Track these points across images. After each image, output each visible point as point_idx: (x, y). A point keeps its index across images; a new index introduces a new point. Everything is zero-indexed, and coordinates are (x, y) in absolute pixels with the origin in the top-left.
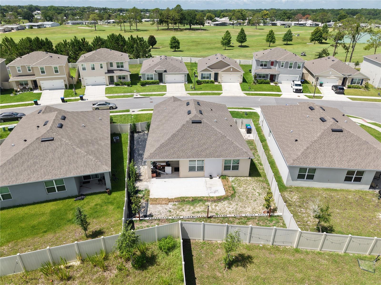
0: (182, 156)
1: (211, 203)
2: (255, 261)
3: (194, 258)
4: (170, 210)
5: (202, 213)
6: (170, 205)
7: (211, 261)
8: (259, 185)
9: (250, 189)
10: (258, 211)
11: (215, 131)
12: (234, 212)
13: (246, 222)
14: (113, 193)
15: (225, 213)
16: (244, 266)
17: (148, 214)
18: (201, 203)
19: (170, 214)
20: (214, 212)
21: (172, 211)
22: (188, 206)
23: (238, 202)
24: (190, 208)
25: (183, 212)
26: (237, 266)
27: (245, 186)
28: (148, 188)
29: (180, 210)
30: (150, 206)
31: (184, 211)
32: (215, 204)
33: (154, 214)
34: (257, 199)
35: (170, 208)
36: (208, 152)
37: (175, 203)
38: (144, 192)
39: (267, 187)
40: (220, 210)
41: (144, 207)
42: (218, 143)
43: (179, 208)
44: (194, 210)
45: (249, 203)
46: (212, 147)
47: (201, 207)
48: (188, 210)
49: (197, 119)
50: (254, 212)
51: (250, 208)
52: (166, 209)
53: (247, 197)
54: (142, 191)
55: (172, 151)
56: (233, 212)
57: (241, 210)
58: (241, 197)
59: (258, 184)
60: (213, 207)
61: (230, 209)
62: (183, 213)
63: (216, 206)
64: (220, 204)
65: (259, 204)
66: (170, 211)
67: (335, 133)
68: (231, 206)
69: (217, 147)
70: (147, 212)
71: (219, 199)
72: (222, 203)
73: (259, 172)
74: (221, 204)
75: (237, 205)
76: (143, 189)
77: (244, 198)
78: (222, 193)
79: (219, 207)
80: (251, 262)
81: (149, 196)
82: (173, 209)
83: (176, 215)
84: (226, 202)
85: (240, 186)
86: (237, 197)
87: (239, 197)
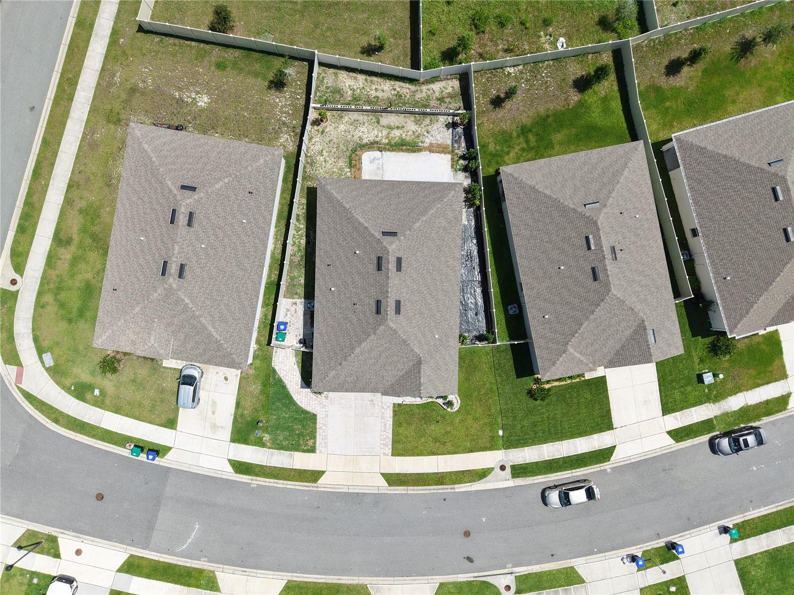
0: (414, 184)
2: (360, 49)
4: (427, 135)
5: (394, 126)
6: (428, 141)
7: (396, 52)
8: (316, 170)
9: (330, 162)
10: (333, 125)
12: (359, 125)
13: (352, 100)
15: (369, 124)
16: (369, 45)
17: (451, 130)
18: (393, 142)
20: (380, 126)
21: (425, 133)
22: (408, 138)
23: (351, 140)
24: (406, 135)
26: (375, 45)
27: (335, 170)
28: (453, 175)
29: (417, 134)
30: (449, 142)
31: (413, 132)
33: (445, 128)
34: (328, 143)
35: (427, 137)
37: (422, 145)
38: (458, 167)
40: (373, 129)
41: (455, 141)
43: (418, 137)
44: (401, 132)
46: (373, 194)
47: (393, 136)
48: (409, 131)
49: (388, 238)
50: (337, 123)
52: (432, 136)
54: (460, 169)
55: (427, 191)
56: (361, 124)
57: (351, 127)
58: (345, 149)
59: (317, 172)
60: (380, 135)
61: (362, 130)
63: (377, 136)
64: (372, 139)
65: (328, 135)
66: (428, 132)
67: (193, 186)
69: (365, 194)
70: (453, 132)
71: (373, 145)
72: (369, 141)
73: (307, 200)
75: (353, 136)
76: (460, 174)
77: (342, 147)
78: (367, 157)
79: (374, 134)
80: (363, 48)
81: (452, 159)
82: (424, 135)
83: (422, 126)
84: (365, 141)
85: (341, 169)
86: (350, 149)
87: (348, 150)
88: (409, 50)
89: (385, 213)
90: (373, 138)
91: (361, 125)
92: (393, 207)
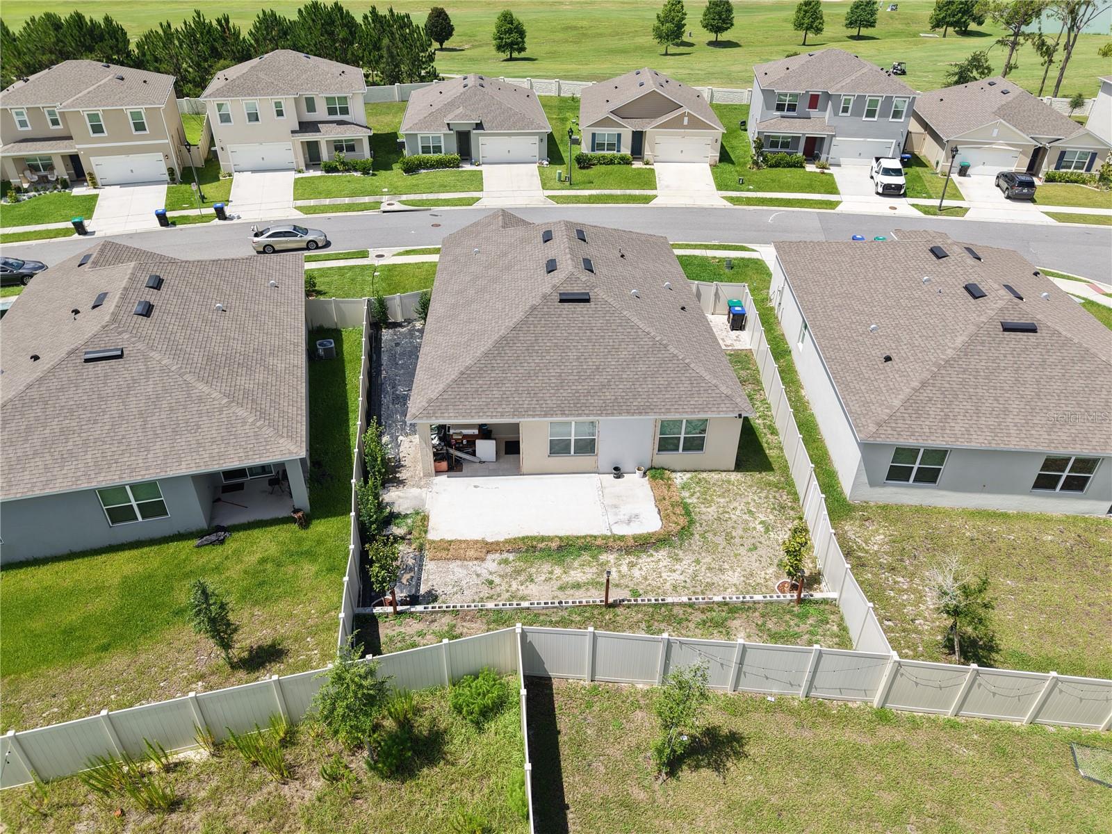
0: (529, 409)
1: (615, 555)
2: (751, 749)
3: (562, 739)
4: (490, 578)
5: (587, 590)
6: (491, 564)
7: (615, 751)
8: (766, 497)
9: (738, 512)
10: (762, 581)
11: (632, 328)
12: (687, 585)
13: (726, 620)
14: (315, 522)
15: (659, 588)
16: (718, 767)
17: (423, 590)
18: (586, 556)
19: (492, 592)
20: (627, 586)
21: (497, 580)
22: (546, 567)
23: (700, 554)
24: (551, 573)
25: (532, 586)
26: (697, 767)
27: (722, 500)
28: (424, 505)
29: (521, 578)
30: (429, 566)
31: (532, 581)
32: (629, 559)
33: (439, 592)
34: (758, 545)
35: (491, 573)
36: (609, 395)
37: (505, 555)
38: (409, 521)
39: (790, 504)
40: (646, 579)
41: (411, 570)
42: (642, 367)
43: (518, 572)
44: (565, 579)
45: (736, 555)
46: (621, 380)
47: (587, 569)
48: (546, 580)
49: (577, 289)
50: (750, 585)
51: (736, 574)
52: (478, 575)
53: (729, 538)
54: (406, 516)
55: (497, 394)
56: (684, 587)
57: (709, 580)
58: (710, 536)
59: (763, 495)
60: (624, 569)
61: (676, 576)
62: (530, 587)
63: (632, 565)
64: (644, 560)
65: (765, 561)
66: (491, 582)
67: (1012, 334)
68: (677, 567)
69: (637, 380)
70: (418, 585)
71: (643, 544)
72: (652, 555)
73: (765, 456)
74: (649, 560)
75: (698, 562)
76: (408, 509)
77: (720, 540)
78: (651, 523)
80: (739, 755)
81: (426, 532)
82: (500, 576)
83: (507, 595)
84: (662, 554)
85: (707, 502)
86: (697, 536)
87: (703, 536)
88: (567, 765)
89: (589, 340)
90: (640, 561)
91: (683, 584)
92: (572, 355)
